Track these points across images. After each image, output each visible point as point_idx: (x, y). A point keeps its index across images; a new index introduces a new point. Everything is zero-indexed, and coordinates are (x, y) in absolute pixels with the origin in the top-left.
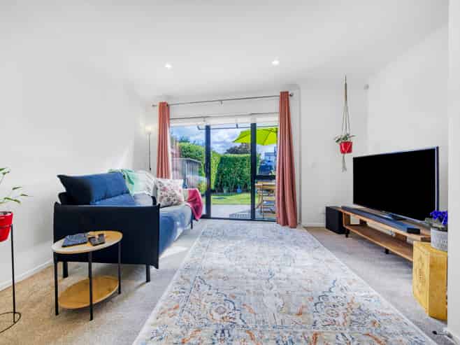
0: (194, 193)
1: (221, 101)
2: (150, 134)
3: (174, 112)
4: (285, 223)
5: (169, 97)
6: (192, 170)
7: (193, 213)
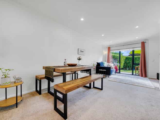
0: (116, 67)
1: (124, 45)
2: (106, 54)
3: (111, 49)
4: (142, 76)
5: (110, 46)
6: (115, 62)
7: (116, 71)
